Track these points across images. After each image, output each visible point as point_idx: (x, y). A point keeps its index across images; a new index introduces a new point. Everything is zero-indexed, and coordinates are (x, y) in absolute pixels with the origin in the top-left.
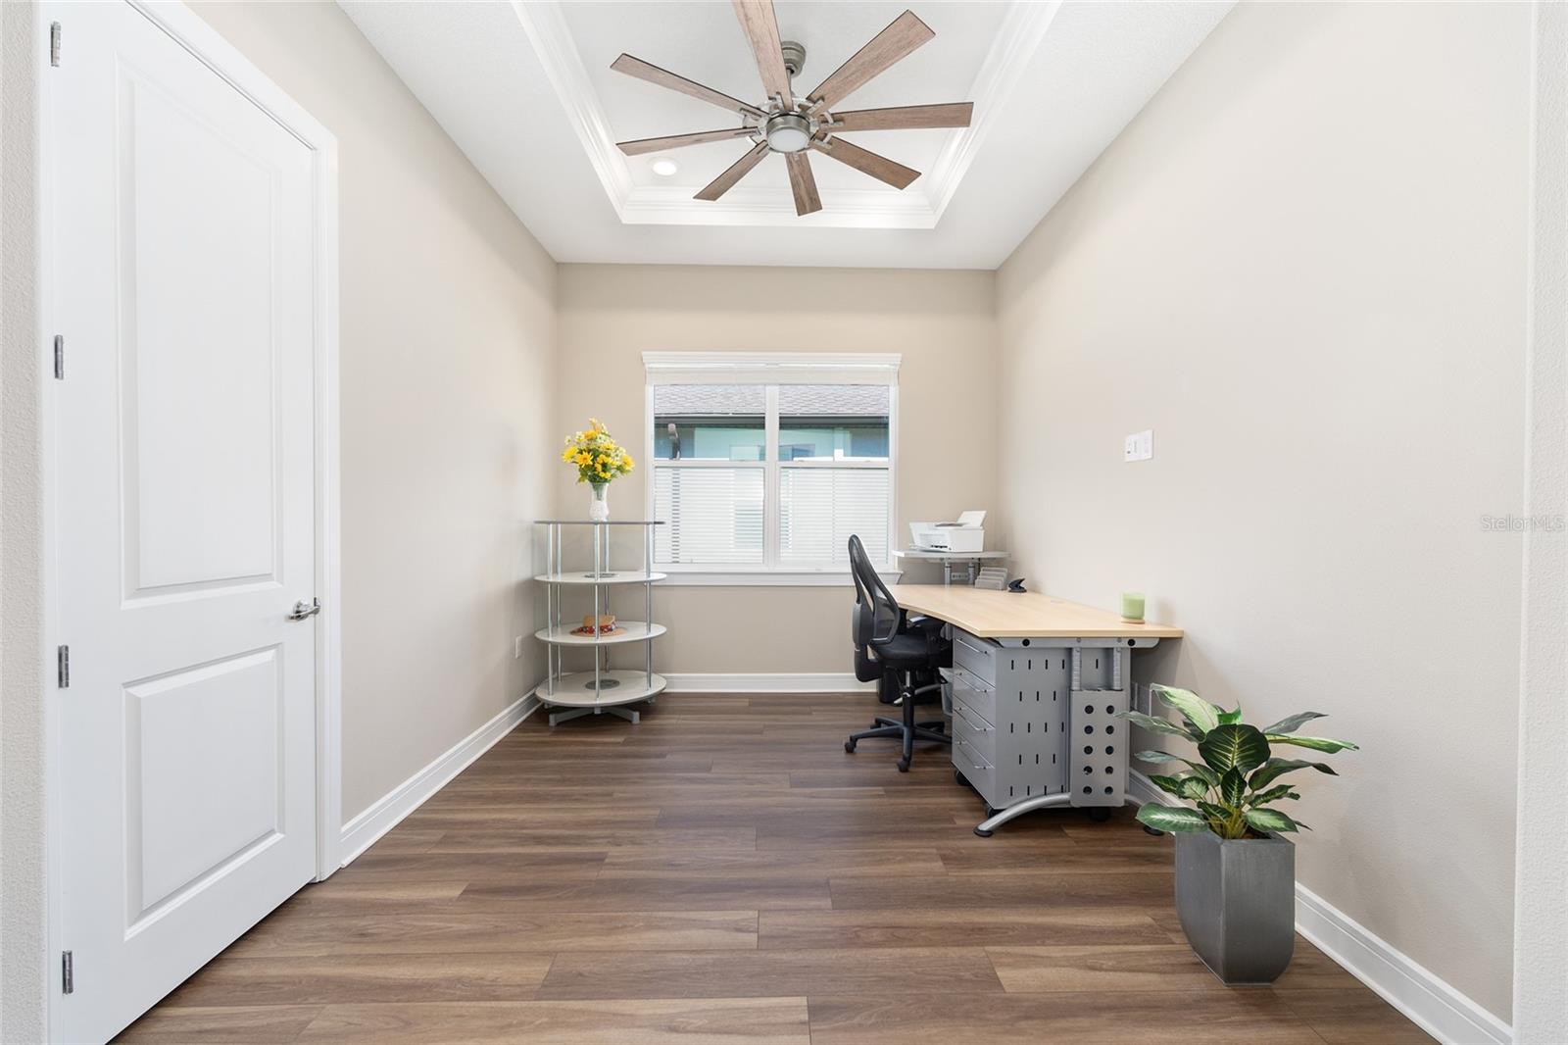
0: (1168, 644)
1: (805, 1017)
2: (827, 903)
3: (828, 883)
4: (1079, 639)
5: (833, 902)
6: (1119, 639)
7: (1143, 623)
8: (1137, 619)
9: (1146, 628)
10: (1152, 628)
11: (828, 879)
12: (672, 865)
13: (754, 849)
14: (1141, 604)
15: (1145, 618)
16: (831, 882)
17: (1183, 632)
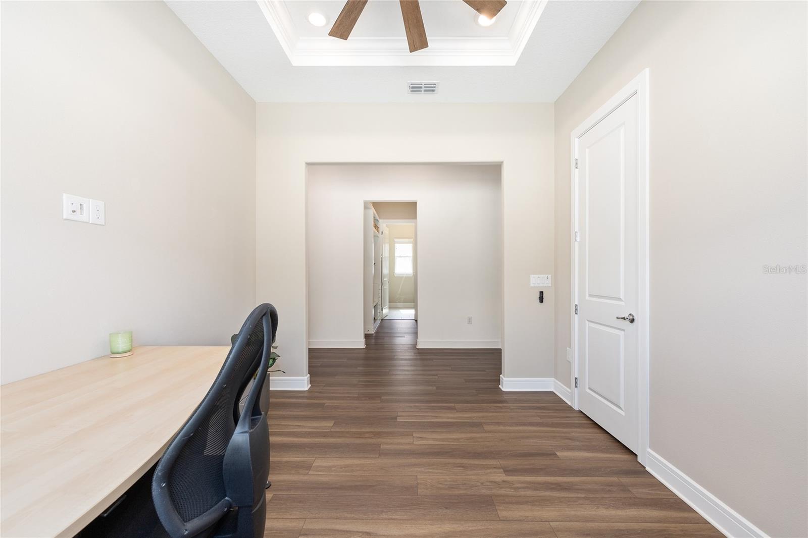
1: (398, 418)
2: (382, 447)
3: (380, 455)
5: (380, 447)
11: (378, 458)
12: (463, 467)
13: (418, 477)
16: (377, 456)
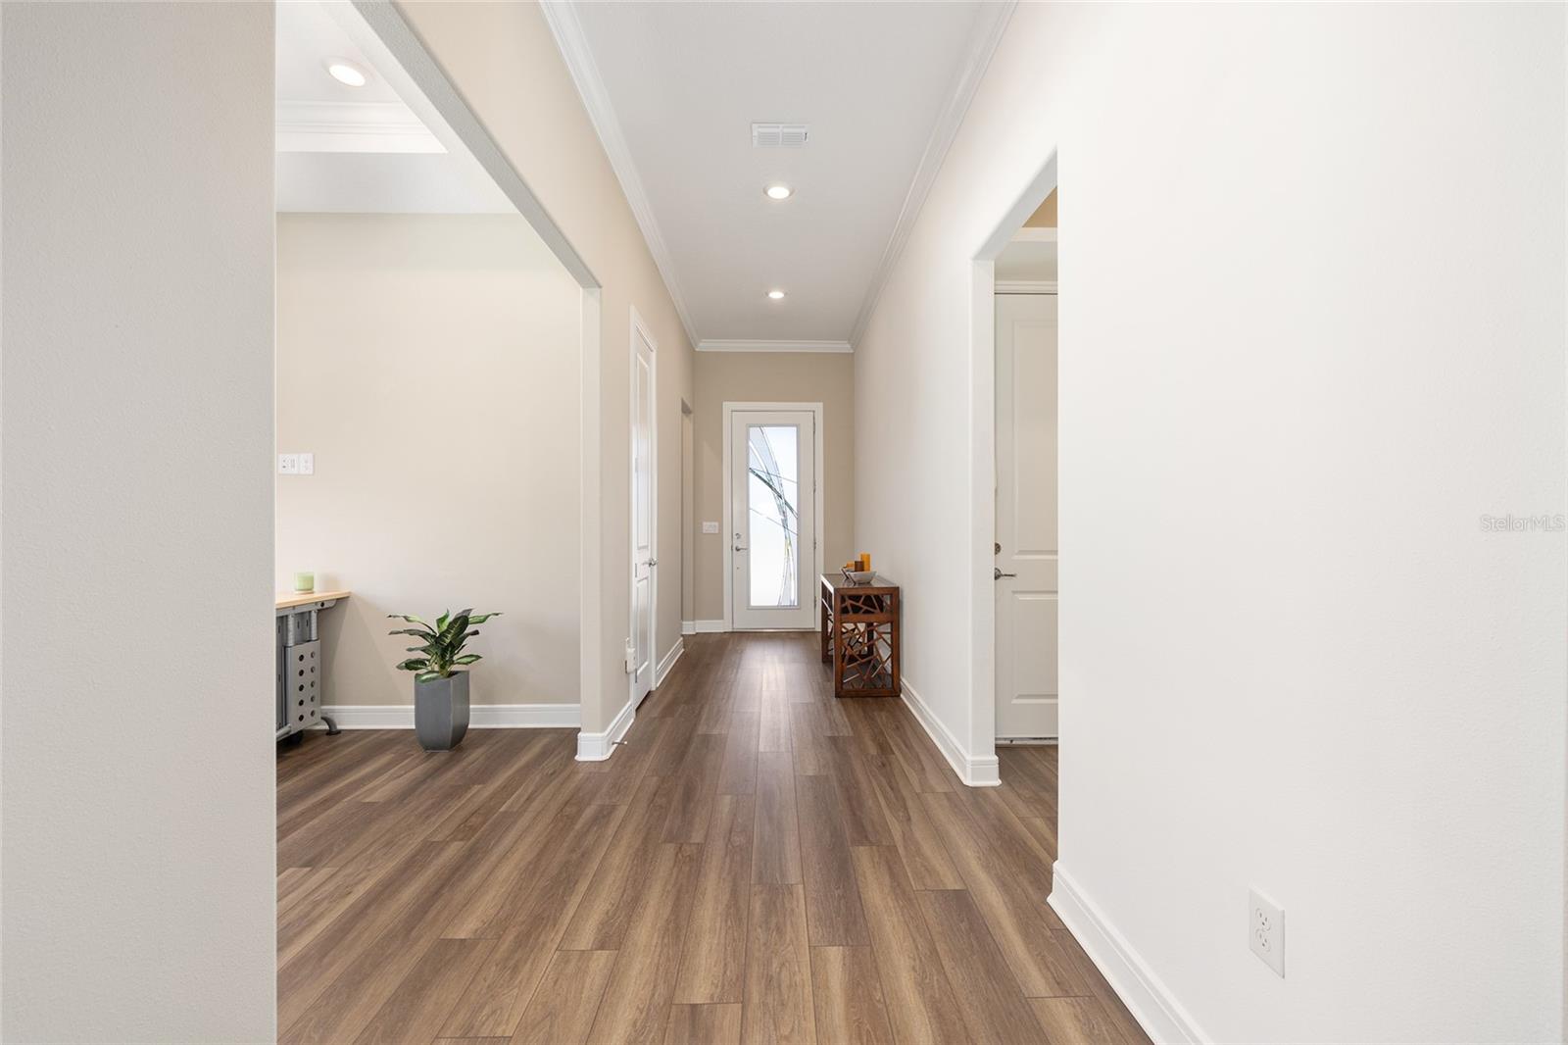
0: (341, 601)
4: (294, 607)
6: (316, 603)
7: (313, 593)
8: (310, 590)
9: (315, 595)
10: (320, 594)
14: (311, 579)
15: (315, 590)
17: (350, 593)
